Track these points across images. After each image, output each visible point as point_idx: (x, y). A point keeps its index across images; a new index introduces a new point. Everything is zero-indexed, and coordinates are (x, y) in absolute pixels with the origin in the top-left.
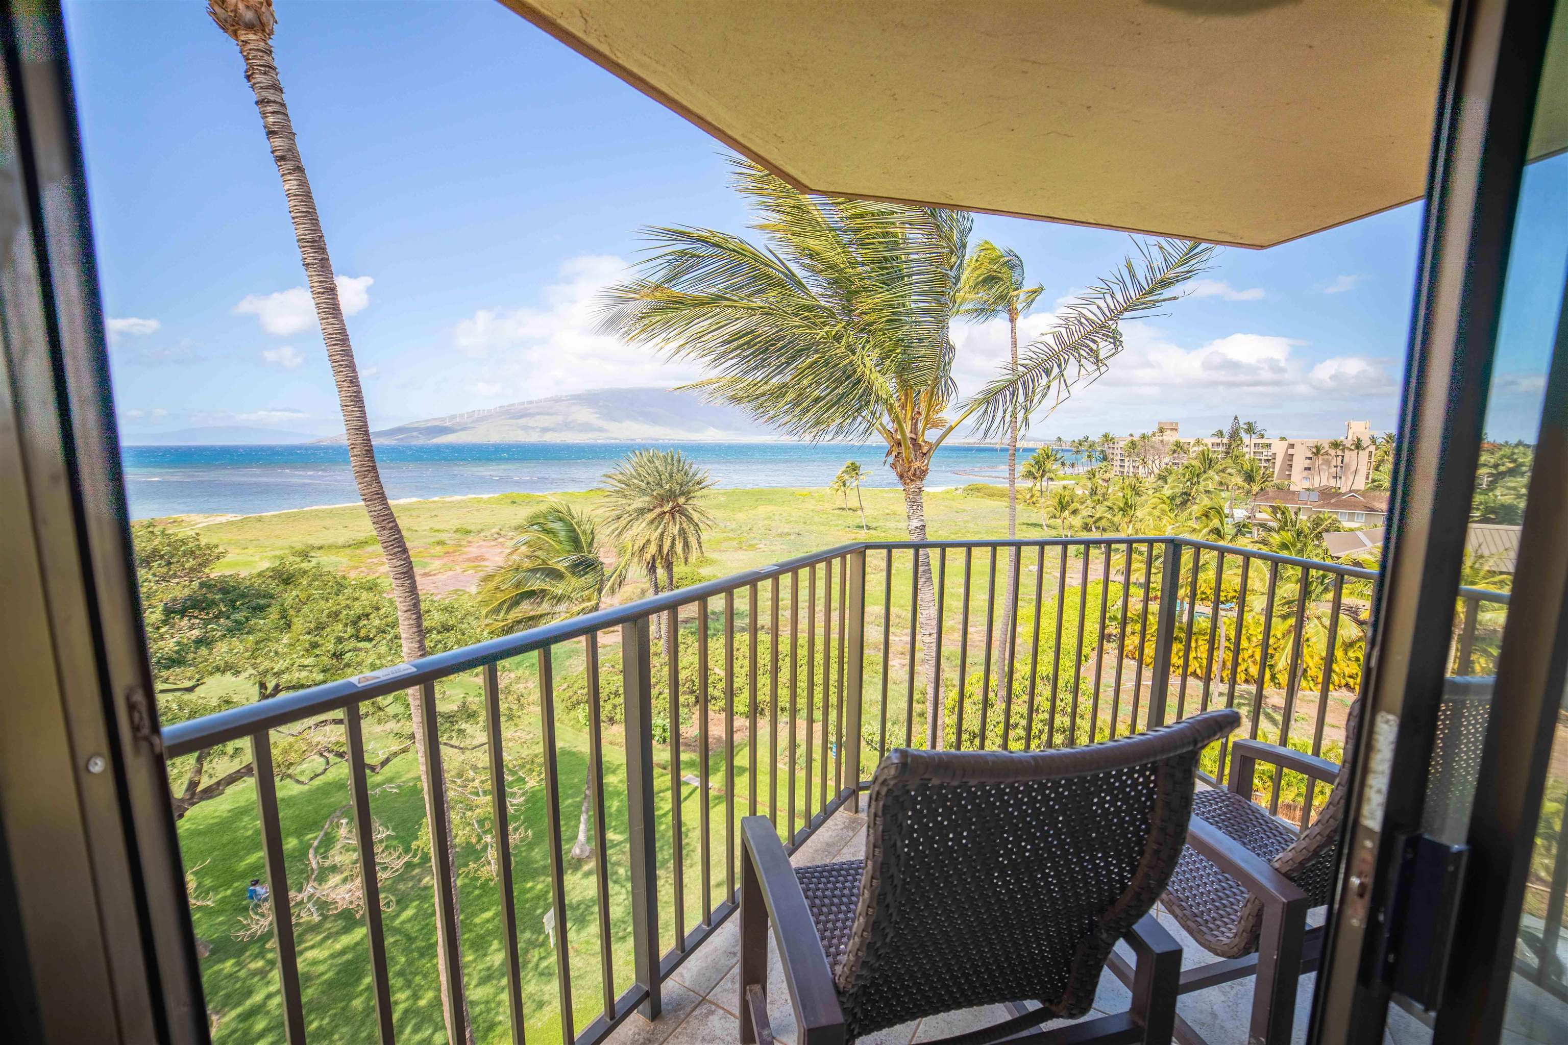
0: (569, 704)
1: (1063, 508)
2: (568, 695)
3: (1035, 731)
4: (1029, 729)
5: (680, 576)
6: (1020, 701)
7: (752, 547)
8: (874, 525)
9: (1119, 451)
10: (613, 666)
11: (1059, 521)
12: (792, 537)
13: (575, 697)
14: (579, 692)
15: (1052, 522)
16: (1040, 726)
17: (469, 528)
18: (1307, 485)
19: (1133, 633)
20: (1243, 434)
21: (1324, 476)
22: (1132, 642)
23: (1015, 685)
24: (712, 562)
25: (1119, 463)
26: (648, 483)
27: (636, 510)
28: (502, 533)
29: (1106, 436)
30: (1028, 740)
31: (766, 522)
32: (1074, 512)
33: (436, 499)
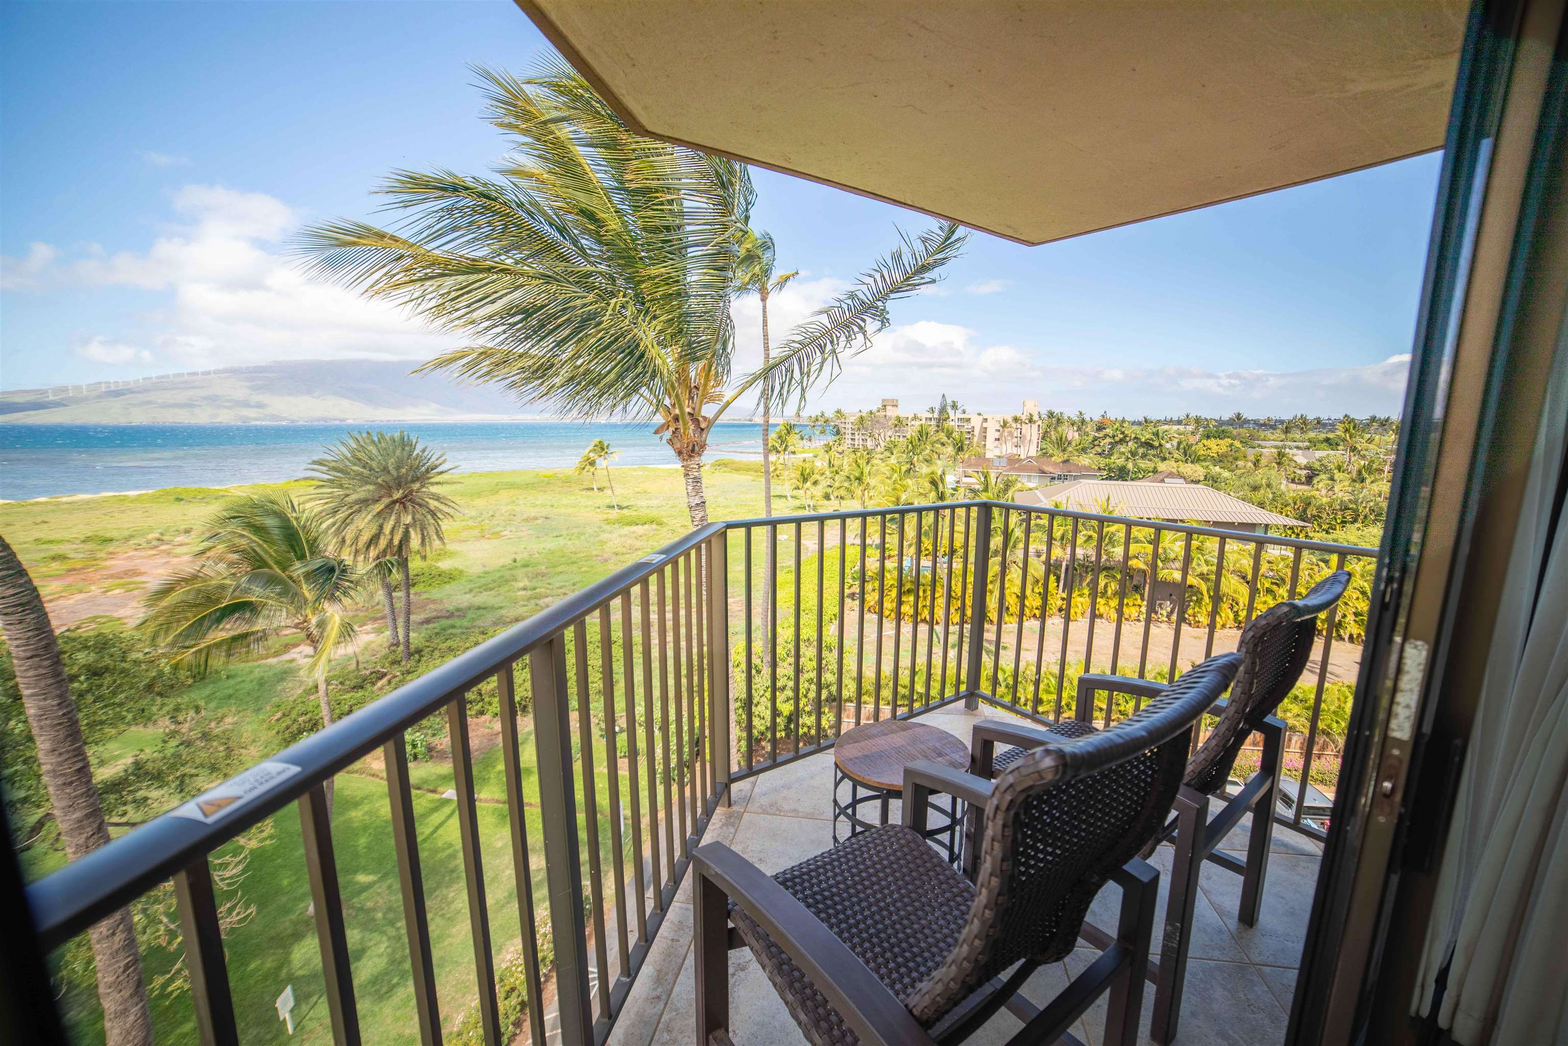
0: (287, 735)
1: (805, 480)
2: (284, 725)
3: (802, 691)
4: (796, 689)
5: (415, 572)
6: (785, 664)
7: (497, 535)
8: (625, 504)
9: (850, 426)
10: (341, 683)
11: (801, 492)
12: (540, 521)
13: (295, 727)
14: (301, 719)
15: (795, 493)
16: (806, 685)
17: (108, 535)
18: (997, 452)
19: (874, 590)
20: (949, 410)
21: (1009, 444)
22: (872, 598)
23: (779, 650)
24: (452, 554)
25: (850, 436)
26: (371, 469)
27: (357, 502)
28: (165, 538)
29: (839, 412)
30: (797, 699)
31: (509, 507)
32: (815, 483)
33: (42, 499)
